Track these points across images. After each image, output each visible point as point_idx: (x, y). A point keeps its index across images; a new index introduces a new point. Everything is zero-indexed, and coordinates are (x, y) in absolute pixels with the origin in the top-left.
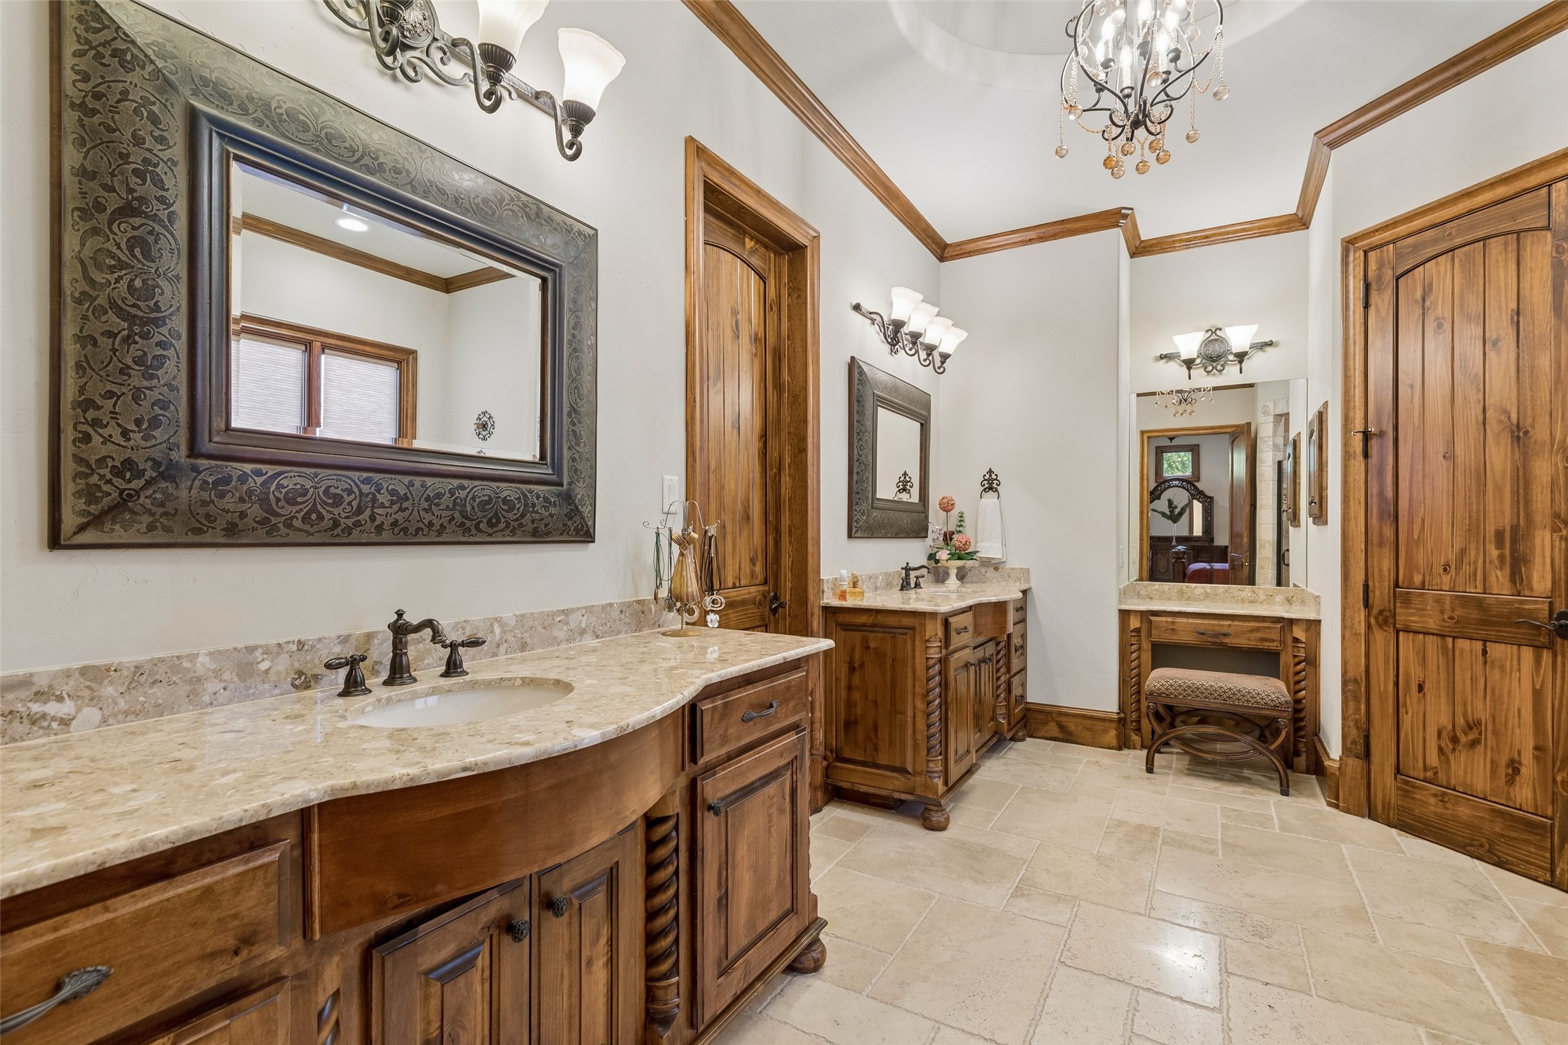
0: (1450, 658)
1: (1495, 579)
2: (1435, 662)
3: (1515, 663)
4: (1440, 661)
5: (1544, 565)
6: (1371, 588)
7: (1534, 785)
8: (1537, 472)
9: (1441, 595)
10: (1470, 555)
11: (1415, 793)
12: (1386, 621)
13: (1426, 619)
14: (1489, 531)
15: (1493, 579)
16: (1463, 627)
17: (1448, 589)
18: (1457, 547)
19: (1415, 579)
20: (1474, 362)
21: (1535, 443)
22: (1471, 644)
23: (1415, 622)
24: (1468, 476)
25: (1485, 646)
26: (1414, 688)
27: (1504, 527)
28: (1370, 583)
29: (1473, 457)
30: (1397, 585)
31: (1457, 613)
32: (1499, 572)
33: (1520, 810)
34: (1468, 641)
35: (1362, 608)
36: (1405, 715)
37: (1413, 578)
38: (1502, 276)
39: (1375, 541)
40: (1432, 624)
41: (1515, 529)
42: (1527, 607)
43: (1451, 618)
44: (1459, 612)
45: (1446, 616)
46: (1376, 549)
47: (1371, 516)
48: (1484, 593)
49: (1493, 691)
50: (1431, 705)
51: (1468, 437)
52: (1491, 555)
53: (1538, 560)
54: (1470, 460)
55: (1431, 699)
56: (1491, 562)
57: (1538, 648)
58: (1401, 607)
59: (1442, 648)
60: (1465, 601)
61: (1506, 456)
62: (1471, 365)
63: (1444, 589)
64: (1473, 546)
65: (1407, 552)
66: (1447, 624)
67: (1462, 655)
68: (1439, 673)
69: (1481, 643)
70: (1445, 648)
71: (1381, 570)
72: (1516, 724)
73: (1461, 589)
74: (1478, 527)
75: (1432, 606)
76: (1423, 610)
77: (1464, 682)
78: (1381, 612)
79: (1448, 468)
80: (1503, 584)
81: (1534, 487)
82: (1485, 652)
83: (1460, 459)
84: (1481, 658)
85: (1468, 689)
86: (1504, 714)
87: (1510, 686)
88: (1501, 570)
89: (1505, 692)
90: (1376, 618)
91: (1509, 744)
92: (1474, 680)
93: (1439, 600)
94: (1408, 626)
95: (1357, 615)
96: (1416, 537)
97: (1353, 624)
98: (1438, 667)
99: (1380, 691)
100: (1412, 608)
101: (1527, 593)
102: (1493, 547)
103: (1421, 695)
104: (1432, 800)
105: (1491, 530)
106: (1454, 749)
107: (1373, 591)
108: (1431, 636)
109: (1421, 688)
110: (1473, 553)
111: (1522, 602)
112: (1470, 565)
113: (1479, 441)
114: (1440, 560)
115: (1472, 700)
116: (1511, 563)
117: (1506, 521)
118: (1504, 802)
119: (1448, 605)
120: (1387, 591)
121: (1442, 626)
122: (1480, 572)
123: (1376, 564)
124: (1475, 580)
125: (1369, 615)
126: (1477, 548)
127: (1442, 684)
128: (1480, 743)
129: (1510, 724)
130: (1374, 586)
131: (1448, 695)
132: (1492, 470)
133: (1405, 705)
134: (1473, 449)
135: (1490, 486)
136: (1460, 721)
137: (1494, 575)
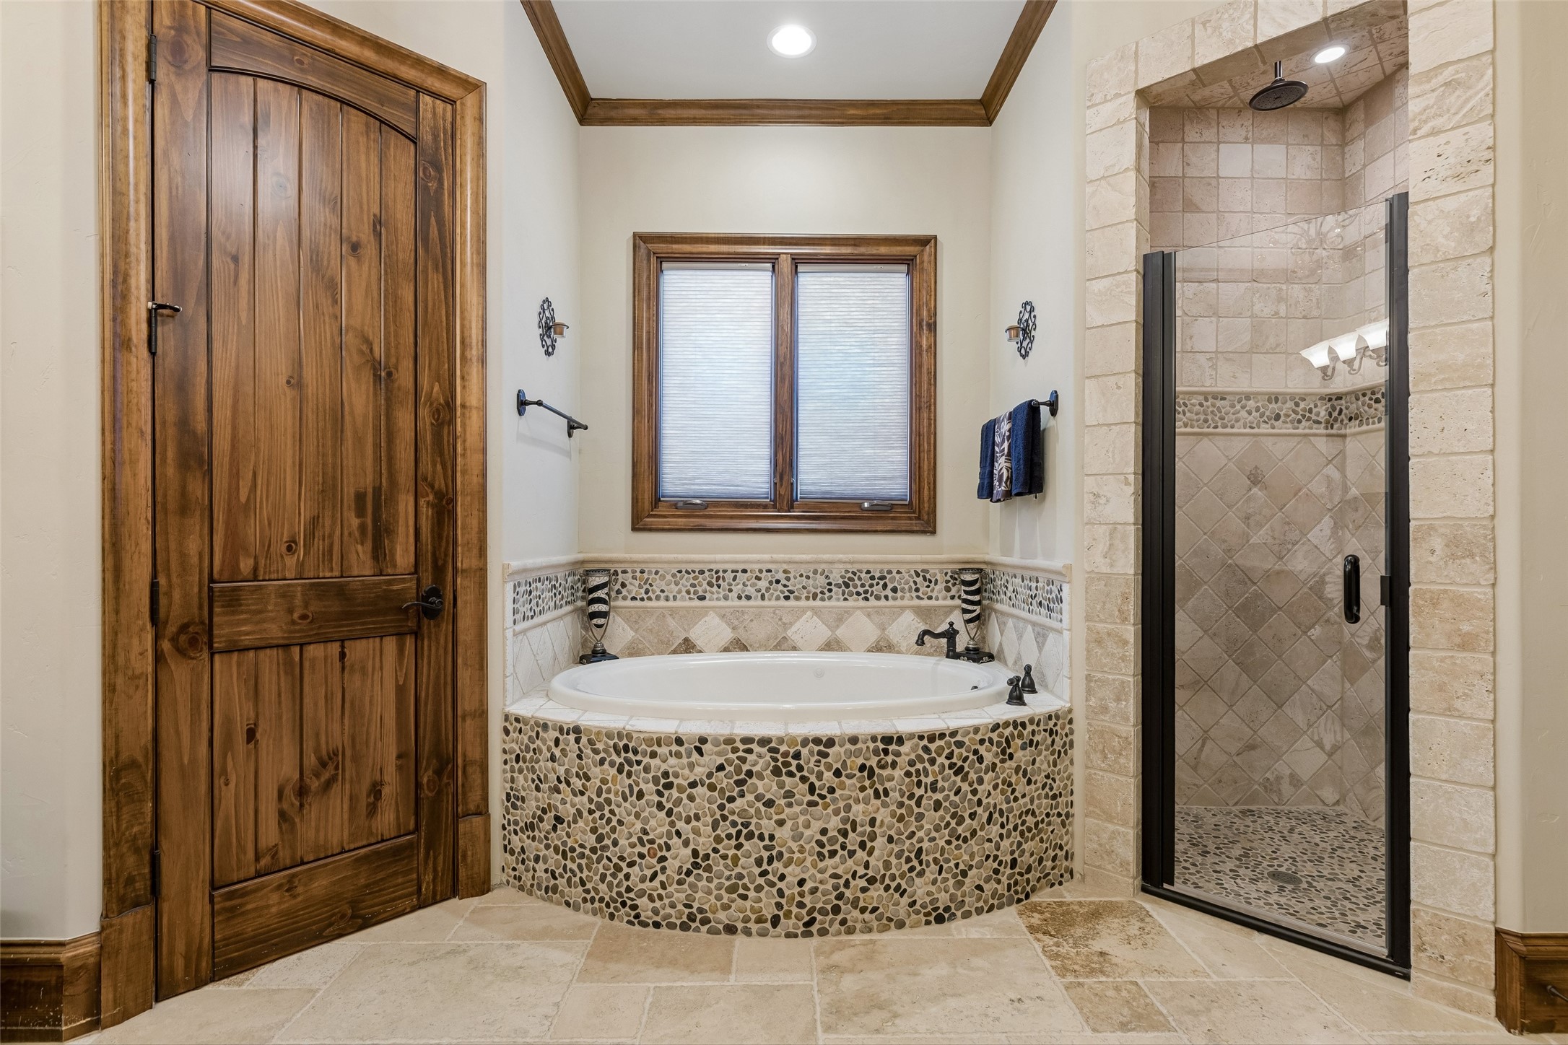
0: (297, 674)
1: (355, 556)
2: (274, 688)
3: (377, 660)
4: (283, 684)
5: (407, 535)
6: (162, 589)
7: (397, 802)
8: (401, 424)
9: (289, 585)
10: (323, 526)
11: (241, 905)
12: (193, 642)
13: (265, 625)
14: (348, 493)
15: (353, 557)
16: (319, 628)
17: (293, 576)
18: (305, 515)
19: (242, 565)
20: (329, 262)
21: (399, 389)
22: (325, 649)
23: (247, 634)
24: (321, 417)
25: (343, 647)
26: (240, 737)
27: (366, 488)
28: (162, 581)
29: (327, 390)
30: (212, 580)
31: (312, 609)
32: (359, 547)
33: (383, 841)
34: (322, 645)
35: (149, 626)
36: (223, 787)
37: (238, 565)
38: (363, 165)
39: (172, 505)
40: (275, 631)
41: (377, 491)
42: (395, 588)
43: (304, 617)
44: (315, 607)
45: (296, 616)
46: (173, 520)
47: (164, 460)
48: (342, 577)
49: (352, 703)
50: (268, 754)
51: (321, 362)
52: (350, 526)
53: (401, 530)
54: (324, 394)
55: (268, 746)
56: (350, 534)
57: (400, 635)
58: (224, 614)
59: (285, 664)
60: (321, 590)
61: (368, 397)
62: (325, 263)
63: (288, 576)
64: (328, 513)
65: (227, 523)
66: (298, 627)
67: (313, 667)
68: (280, 703)
69: (338, 644)
70: (289, 663)
71: (183, 556)
72: (378, 736)
73: (311, 575)
74: (334, 486)
75: (276, 605)
76: (260, 612)
77: (316, 704)
78: (184, 628)
79: (294, 399)
80: (364, 562)
81: (398, 442)
82: (343, 655)
83: (310, 391)
84: (338, 665)
85: (322, 713)
86: (365, 729)
87: (372, 691)
88: (362, 544)
89: (367, 699)
90: (174, 640)
91: (370, 765)
92: (329, 695)
93: (285, 594)
94: (236, 641)
95: (135, 641)
96: (243, 499)
97: (128, 660)
98: (279, 695)
99: (182, 766)
100: (242, 613)
101: (390, 571)
102: (353, 514)
103: (252, 746)
104: (275, 898)
105: (349, 492)
106: (302, 805)
107: (169, 594)
108: (268, 651)
109: (251, 734)
110: (328, 522)
111: (389, 583)
112: (324, 540)
113: (336, 370)
114: (282, 534)
115: (327, 726)
116: (373, 535)
117: (368, 482)
118: (364, 843)
119: (298, 601)
120: (196, 590)
121: (291, 632)
122: (336, 548)
123: (173, 546)
124: (331, 560)
125: (157, 639)
126: (333, 517)
127: (284, 718)
128: (337, 780)
129: (373, 737)
130: (170, 585)
131: (293, 731)
132: (352, 413)
133: (224, 772)
134: (328, 381)
135: (349, 434)
136: (311, 760)
137: (354, 552)
